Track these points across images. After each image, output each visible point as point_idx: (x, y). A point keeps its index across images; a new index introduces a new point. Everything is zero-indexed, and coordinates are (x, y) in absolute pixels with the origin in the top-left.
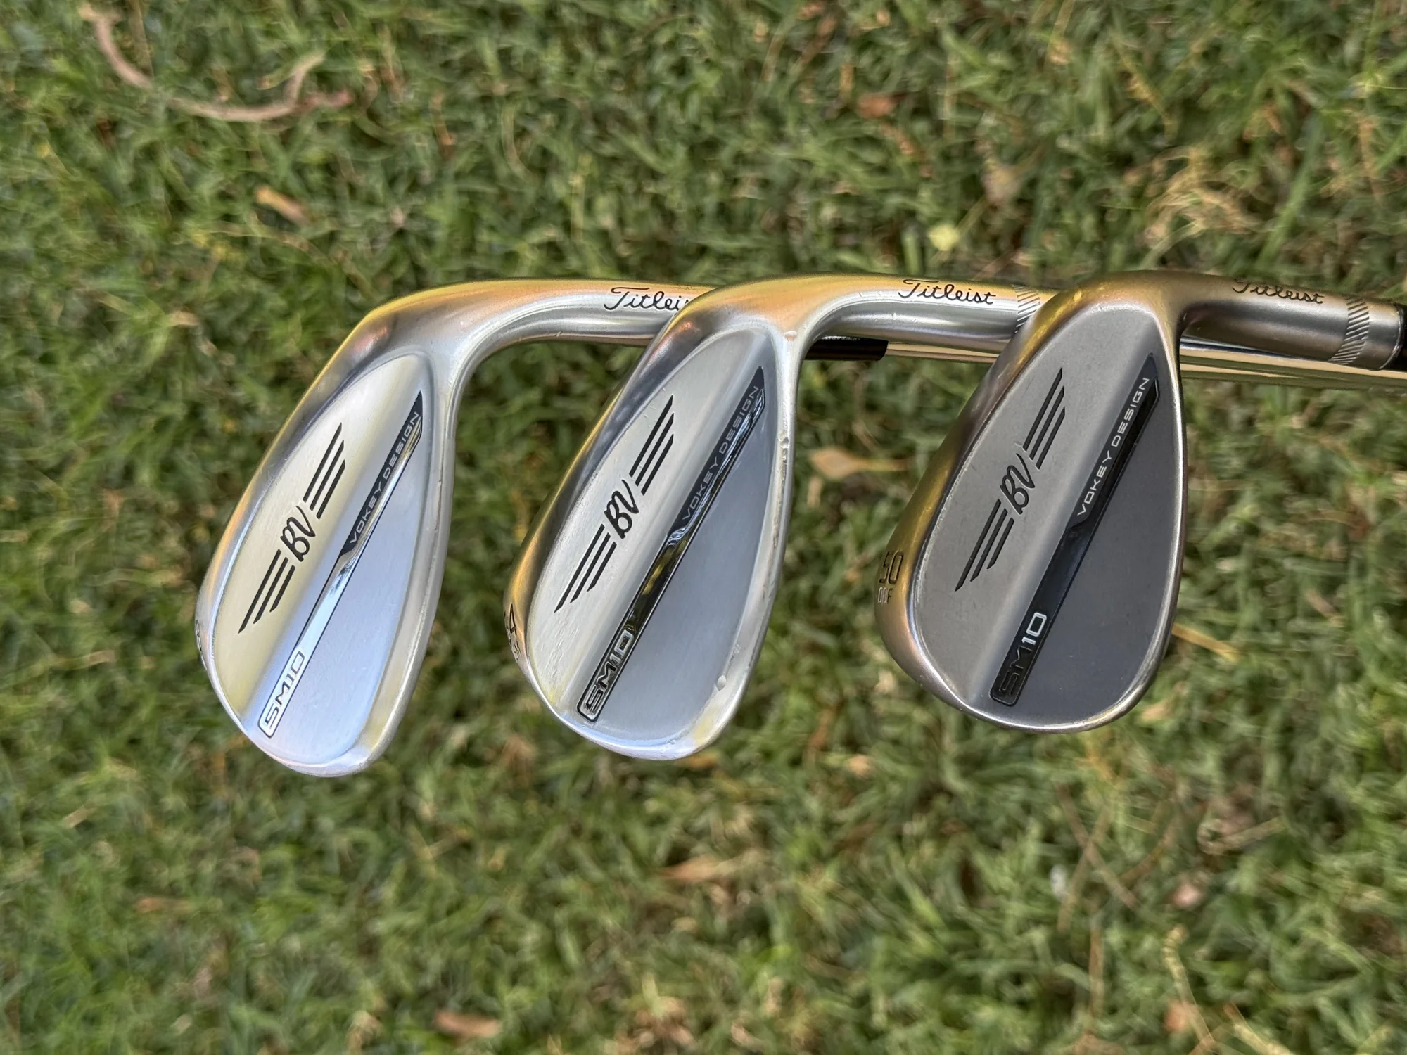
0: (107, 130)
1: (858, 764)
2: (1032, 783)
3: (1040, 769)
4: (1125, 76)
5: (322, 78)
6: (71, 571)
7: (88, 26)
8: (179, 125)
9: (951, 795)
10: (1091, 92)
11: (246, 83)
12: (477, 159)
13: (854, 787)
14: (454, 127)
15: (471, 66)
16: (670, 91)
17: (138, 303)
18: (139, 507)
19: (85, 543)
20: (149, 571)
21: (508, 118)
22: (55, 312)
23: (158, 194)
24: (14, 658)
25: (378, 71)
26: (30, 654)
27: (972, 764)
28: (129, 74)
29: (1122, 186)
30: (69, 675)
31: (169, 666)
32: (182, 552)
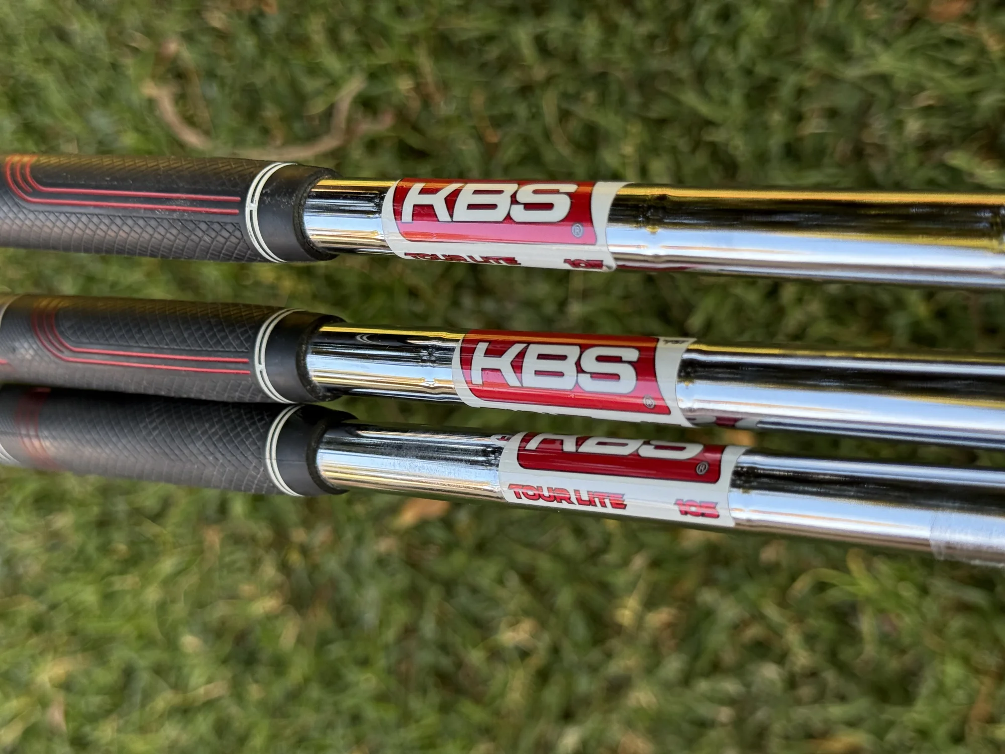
5: (365, 103)
6: (180, 609)
7: (151, 103)
11: (294, 126)
12: (523, 150)
14: (498, 122)
15: (507, 62)
16: (717, 39)
18: (237, 540)
19: (190, 581)
20: (252, 599)
21: (549, 103)
24: (138, 698)
25: (418, 88)
26: (148, 696)
28: (192, 138)
30: (186, 712)
31: (278, 690)
32: (280, 578)
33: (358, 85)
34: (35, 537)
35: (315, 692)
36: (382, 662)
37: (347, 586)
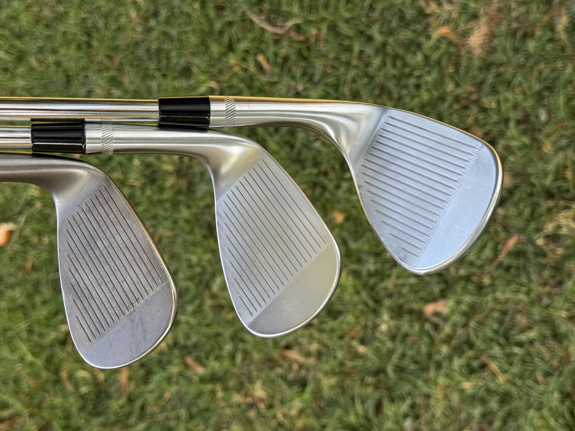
0: (220, 9)
1: (362, 349)
2: (415, 386)
3: (420, 383)
4: (566, 167)
5: (298, 28)
8: (245, 19)
9: (386, 375)
10: (551, 167)
11: (272, 16)
12: (335, 82)
13: (356, 356)
14: (333, 67)
15: (349, 49)
16: (410, 92)
17: (204, 72)
20: (165, 163)
21: (352, 73)
22: (174, 61)
23: (225, 39)
24: (109, 168)
25: (317, 35)
27: (399, 369)
29: (546, 204)
31: (156, 197)
32: (178, 161)
33: (298, 21)
34: (103, 90)
35: (168, 205)
36: (194, 210)
37: (197, 180)
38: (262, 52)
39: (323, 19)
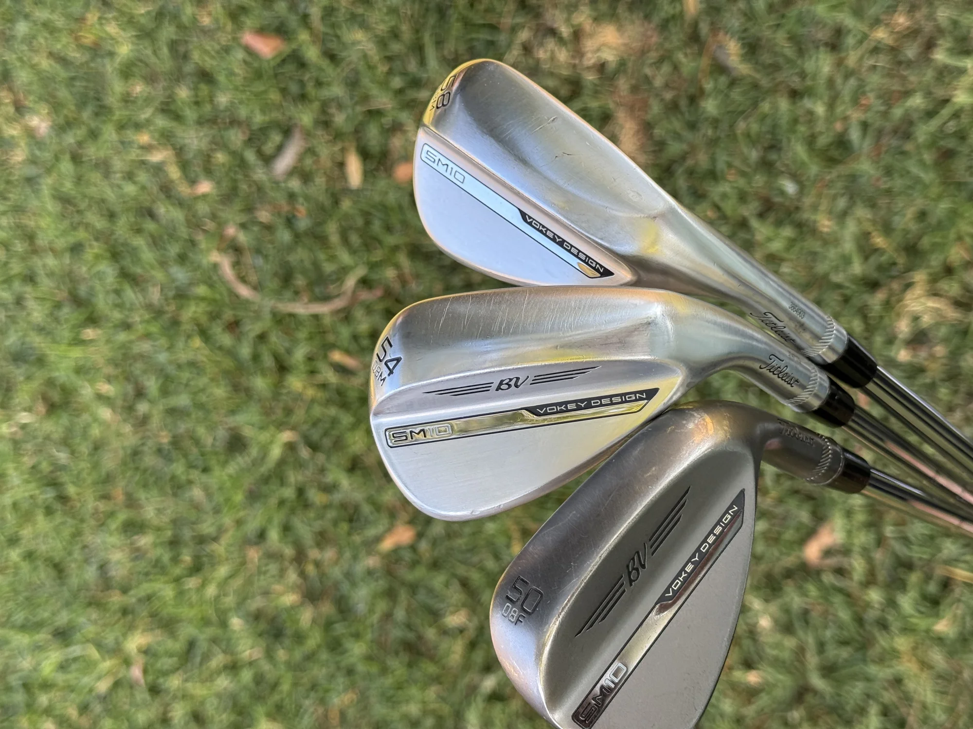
0: (234, 326)
1: (753, 678)
2: (868, 679)
3: (873, 670)
4: (866, 235)
5: (365, 282)
6: (229, 600)
7: (216, 266)
8: (280, 319)
9: (815, 692)
10: (848, 246)
11: (317, 290)
13: (751, 694)
17: (262, 428)
18: (273, 556)
19: (237, 582)
20: (281, 594)
22: (209, 441)
23: (268, 361)
24: (198, 659)
25: (399, 276)
26: (206, 657)
27: (829, 670)
28: (244, 291)
29: (876, 300)
30: (233, 668)
31: (298, 655)
32: (300, 581)
33: (361, 272)
34: (123, 551)
35: (324, 656)
36: (369, 636)
37: (345, 587)
38: (333, 346)
39: (395, 249)
